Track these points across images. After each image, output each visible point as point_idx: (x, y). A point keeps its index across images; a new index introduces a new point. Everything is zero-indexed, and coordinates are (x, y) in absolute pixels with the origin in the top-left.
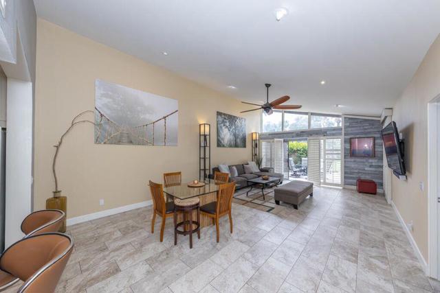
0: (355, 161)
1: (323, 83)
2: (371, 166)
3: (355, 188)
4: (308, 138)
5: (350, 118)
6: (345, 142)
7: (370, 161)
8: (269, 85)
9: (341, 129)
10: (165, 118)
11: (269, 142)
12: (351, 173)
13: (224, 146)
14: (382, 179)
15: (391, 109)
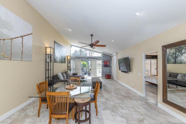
0: (105, 69)
1: (113, 41)
2: (109, 70)
3: (105, 77)
4: (91, 60)
5: (104, 54)
6: (103, 62)
7: (109, 68)
8: (93, 35)
9: (101, 57)
10: (22, 37)
11: (74, 61)
12: (104, 73)
13: (57, 62)
14: (111, 73)
15: (117, 53)
